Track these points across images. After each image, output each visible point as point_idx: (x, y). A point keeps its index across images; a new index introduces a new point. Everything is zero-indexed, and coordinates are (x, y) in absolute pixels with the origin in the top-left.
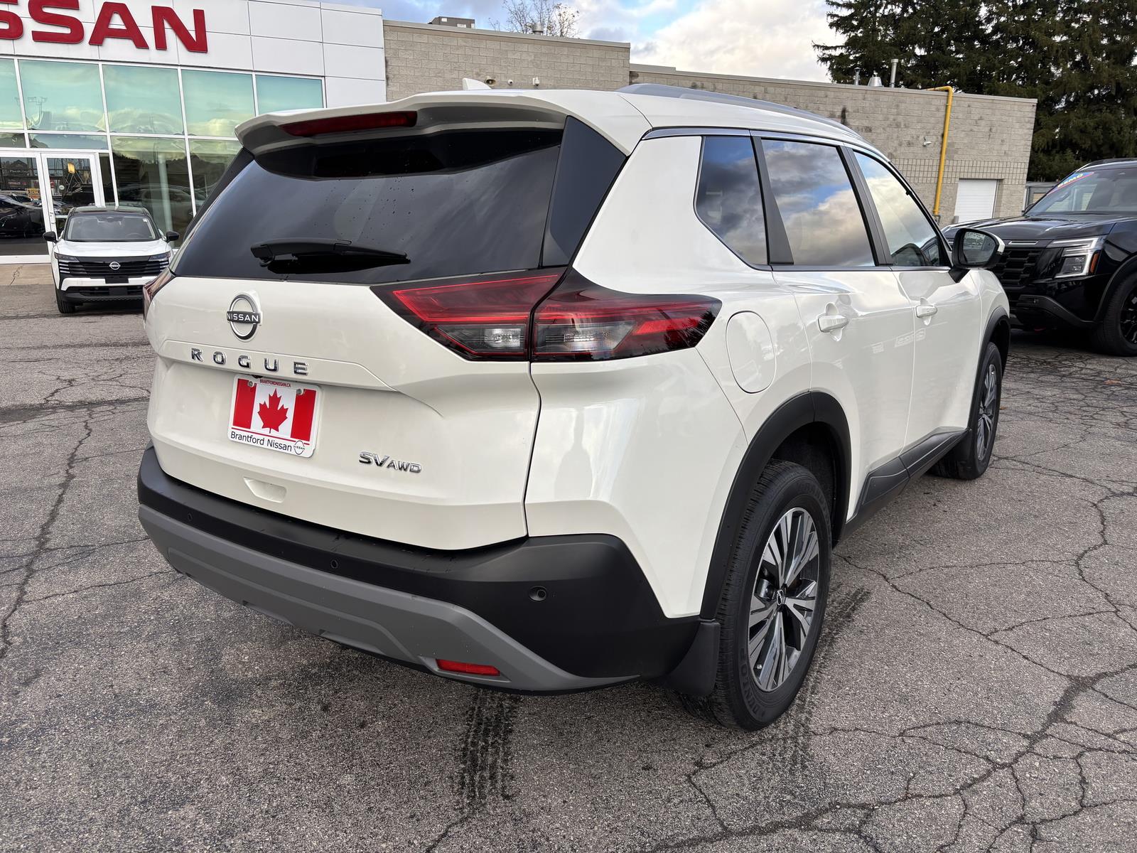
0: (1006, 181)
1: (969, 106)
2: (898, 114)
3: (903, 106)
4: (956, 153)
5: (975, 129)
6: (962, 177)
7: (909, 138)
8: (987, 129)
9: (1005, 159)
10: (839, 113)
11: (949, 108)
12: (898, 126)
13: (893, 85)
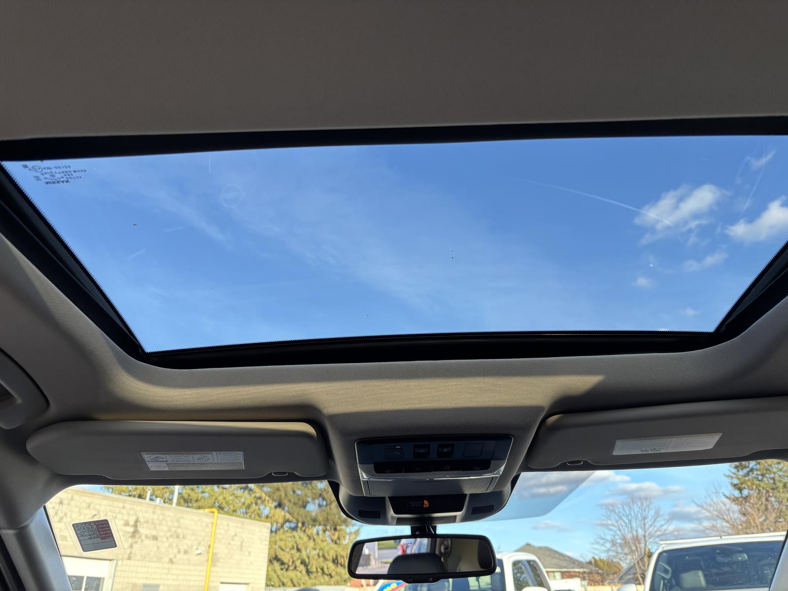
0: (251, 585)
1: (228, 525)
2: (179, 527)
3: (182, 521)
4: (219, 561)
5: (232, 542)
6: (222, 581)
7: (186, 547)
8: (239, 543)
9: (251, 566)
10: (132, 523)
11: (215, 524)
12: (178, 537)
13: (174, 504)
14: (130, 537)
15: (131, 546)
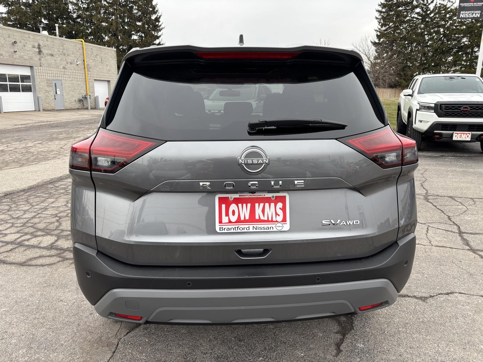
0: (111, 81)
1: (92, 49)
2: (64, 49)
3: (65, 46)
4: (91, 69)
5: (96, 59)
6: (95, 79)
7: (70, 61)
8: (100, 60)
9: (109, 72)
10: (37, 46)
11: (84, 49)
12: (65, 54)
13: (58, 37)
14: (38, 54)
15: (40, 59)
